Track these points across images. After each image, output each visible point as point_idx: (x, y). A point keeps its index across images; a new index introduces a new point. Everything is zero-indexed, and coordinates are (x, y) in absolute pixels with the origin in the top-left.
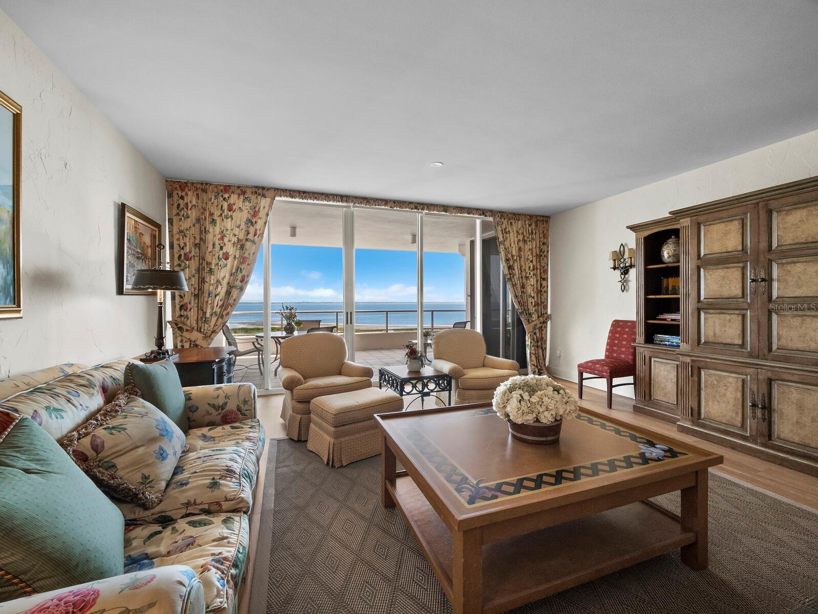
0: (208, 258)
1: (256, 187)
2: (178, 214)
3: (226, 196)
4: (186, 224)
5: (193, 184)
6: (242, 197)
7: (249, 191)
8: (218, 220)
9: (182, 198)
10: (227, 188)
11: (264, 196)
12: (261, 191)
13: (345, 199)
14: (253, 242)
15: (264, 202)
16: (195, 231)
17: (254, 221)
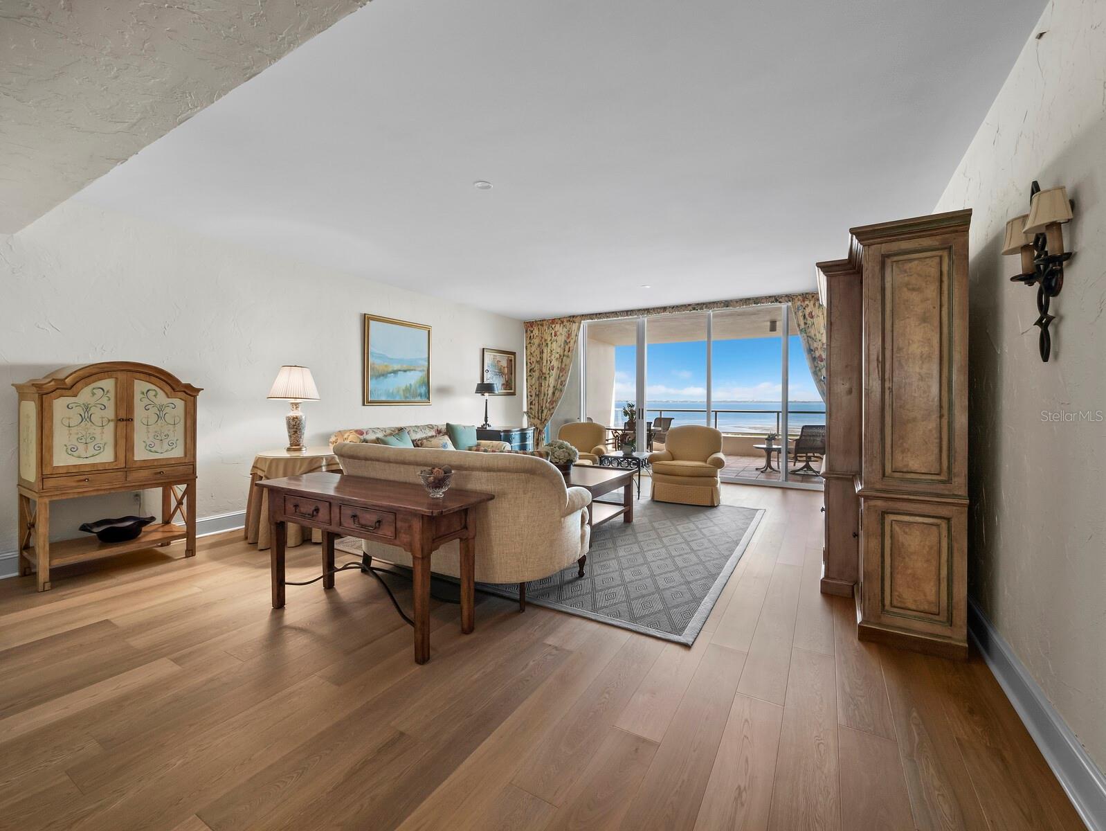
0: (544, 371)
1: (570, 317)
2: (530, 343)
3: (553, 326)
4: (533, 348)
5: (536, 321)
6: (562, 325)
7: (565, 320)
8: (549, 343)
9: (532, 332)
10: (553, 321)
11: (574, 322)
12: (572, 319)
13: (629, 313)
14: (568, 356)
15: (575, 326)
16: (537, 353)
17: (568, 341)
